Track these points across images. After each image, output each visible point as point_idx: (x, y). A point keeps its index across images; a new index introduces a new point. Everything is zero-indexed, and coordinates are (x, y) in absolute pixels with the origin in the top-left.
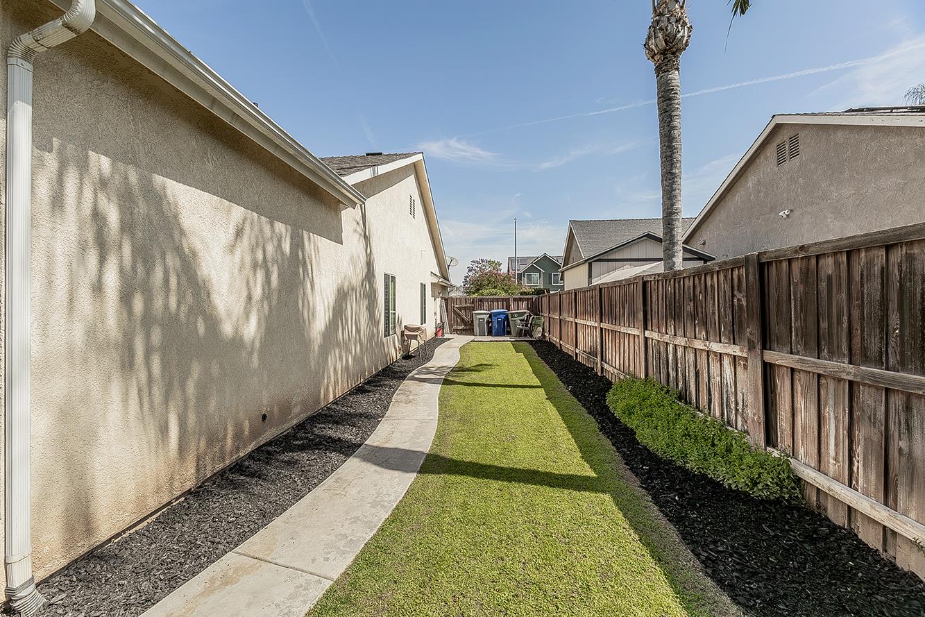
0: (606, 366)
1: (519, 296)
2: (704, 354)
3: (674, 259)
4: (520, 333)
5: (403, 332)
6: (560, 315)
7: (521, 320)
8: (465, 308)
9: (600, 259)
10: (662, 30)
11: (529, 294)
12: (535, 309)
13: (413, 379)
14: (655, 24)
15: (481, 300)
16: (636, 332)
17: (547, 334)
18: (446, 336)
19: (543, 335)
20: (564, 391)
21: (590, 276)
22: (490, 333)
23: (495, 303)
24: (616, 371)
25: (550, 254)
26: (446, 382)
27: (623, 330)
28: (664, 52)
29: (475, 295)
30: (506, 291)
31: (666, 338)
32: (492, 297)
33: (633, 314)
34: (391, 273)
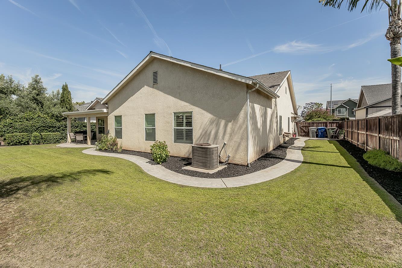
0: (368, 147)
1: (331, 121)
2: (393, 140)
3: (396, 110)
4: (332, 137)
5: (284, 134)
6: (352, 129)
7: (333, 132)
8: (305, 126)
9: (372, 107)
10: (392, 31)
11: (337, 120)
12: (340, 127)
13: (290, 148)
14: (389, 29)
15: (313, 123)
16: (377, 135)
17: (346, 138)
18: (297, 137)
19: (344, 138)
20: (349, 155)
21: (367, 114)
22: (317, 136)
23: (320, 124)
24: (371, 149)
25: (352, 99)
26: (302, 150)
27: (373, 134)
28: (393, 38)
29: (310, 121)
30: (325, 119)
31: (384, 136)
32: (318, 122)
33: (376, 129)
34: (281, 115)
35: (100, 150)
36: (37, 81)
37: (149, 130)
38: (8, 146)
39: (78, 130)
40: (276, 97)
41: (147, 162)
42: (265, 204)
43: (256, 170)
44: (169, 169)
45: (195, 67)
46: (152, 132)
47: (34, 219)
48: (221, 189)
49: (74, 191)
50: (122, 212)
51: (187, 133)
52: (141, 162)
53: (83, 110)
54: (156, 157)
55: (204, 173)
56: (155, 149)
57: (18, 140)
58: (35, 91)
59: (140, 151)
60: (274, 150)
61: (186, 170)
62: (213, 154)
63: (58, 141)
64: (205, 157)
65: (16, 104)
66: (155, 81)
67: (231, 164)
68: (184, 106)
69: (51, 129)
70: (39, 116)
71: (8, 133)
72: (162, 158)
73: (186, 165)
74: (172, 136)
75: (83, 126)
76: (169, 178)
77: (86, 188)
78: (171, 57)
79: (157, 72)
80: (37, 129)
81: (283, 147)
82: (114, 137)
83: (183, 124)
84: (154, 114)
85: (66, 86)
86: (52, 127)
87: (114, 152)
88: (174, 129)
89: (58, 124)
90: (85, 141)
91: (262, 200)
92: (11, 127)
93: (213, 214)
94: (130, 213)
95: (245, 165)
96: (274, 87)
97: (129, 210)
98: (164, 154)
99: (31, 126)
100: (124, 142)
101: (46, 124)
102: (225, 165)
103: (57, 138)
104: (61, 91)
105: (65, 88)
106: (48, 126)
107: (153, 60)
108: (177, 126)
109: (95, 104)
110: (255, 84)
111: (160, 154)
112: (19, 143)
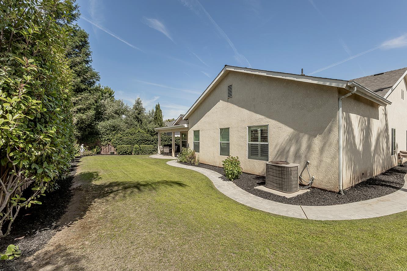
5: (399, 154)
34: (394, 128)
35: (181, 162)
36: (138, 103)
37: (224, 145)
38: (118, 155)
39: (166, 143)
40: (385, 103)
41: (219, 178)
42: (367, 255)
43: (352, 200)
44: (240, 187)
45: (271, 76)
46: (226, 146)
47: (112, 222)
48: (299, 219)
49: (149, 199)
50: (183, 229)
51: (263, 149)
52: (214, 176)
53: (170, 126)
54: (228, 173)
55: (279, 196)
56: (227, 164)
57: (125, 151)
58: (136, 111)
59: (215, 165)
60: (383, 174)
61: (259, 191)
62: (291, 174)
63: (151, 152)
64: (281, 178)
65: (124, 122)
66: (230, 95)
67: (315, 188)
68: (258, 120)
69: (147, 142)
70: (139, 132)
71: (119, 145)
72: (234, 174)
73: (260, 184)
74: (245, 152)
75: (170, 140)
76: (239, 197)
77: (159, 198)
78: (246, 68)
79: (231, 85)
80: (137, 142)
81: (398, 171)
82: (192, 151)
83: (258, 139)
84: (228, 128)
85: (159, 105)
86: (148, 140)
87: (192, 165)
88: (248, 144)
89: (152, 138)
90: (170, 153)
91: (361, 247)
92: (120, 140)
93: (284, 254)
94: (190, 232)
95: (335, 192)
96: (382, 91)
97: (190, 229)
98: (236, 171)
99: (134, 140)
100: (201, 156)
101: (144, 138)
102: (308, 189)
103: (150, 150)
104: (155, 111)
105: (158, 107)
106: (145, 140)
107: (228, 74)
108: (251, 141)
109: (179, 120)
110: (351, 88)
111: (232, 170)
112: (125, 153)
